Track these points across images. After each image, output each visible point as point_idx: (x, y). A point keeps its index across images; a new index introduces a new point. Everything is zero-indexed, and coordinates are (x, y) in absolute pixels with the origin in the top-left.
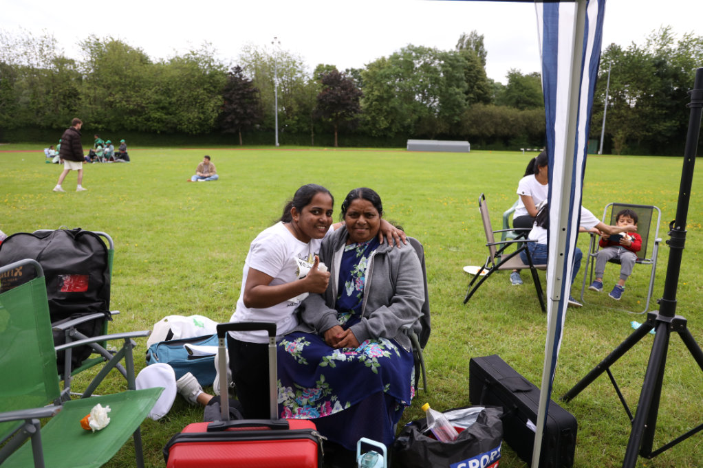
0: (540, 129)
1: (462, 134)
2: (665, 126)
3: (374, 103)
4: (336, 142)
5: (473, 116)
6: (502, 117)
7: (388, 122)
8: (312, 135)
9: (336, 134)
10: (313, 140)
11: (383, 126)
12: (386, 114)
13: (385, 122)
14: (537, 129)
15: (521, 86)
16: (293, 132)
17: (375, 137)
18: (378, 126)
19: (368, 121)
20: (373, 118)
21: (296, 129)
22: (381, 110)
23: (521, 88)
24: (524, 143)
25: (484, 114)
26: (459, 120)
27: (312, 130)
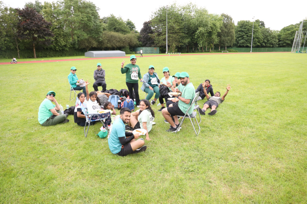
0: (135, 44)
1: (103, 47)
2: (187, 41)
3: (55, 30)
4: (35, 55)
5: (107, 37)
6: (119, 38)
7: (65, 41)
8: (18, 51)
9: (34, 50)
10: (19, 54)
11: (63, 44)
12: (63, 37)
13: (64, 42)
14: (133, 43)
15: (119, 23)
16: (3, 49)
17: (58, 51)
18: (59, 44)
19: (53, 41)
20: (56, 39)
21: (5, 47)
22: (59, 34)
23: (119, 24)
24: (128, 50)
25: (112, 36)
26: (102, 39)
27: (17, 48)
